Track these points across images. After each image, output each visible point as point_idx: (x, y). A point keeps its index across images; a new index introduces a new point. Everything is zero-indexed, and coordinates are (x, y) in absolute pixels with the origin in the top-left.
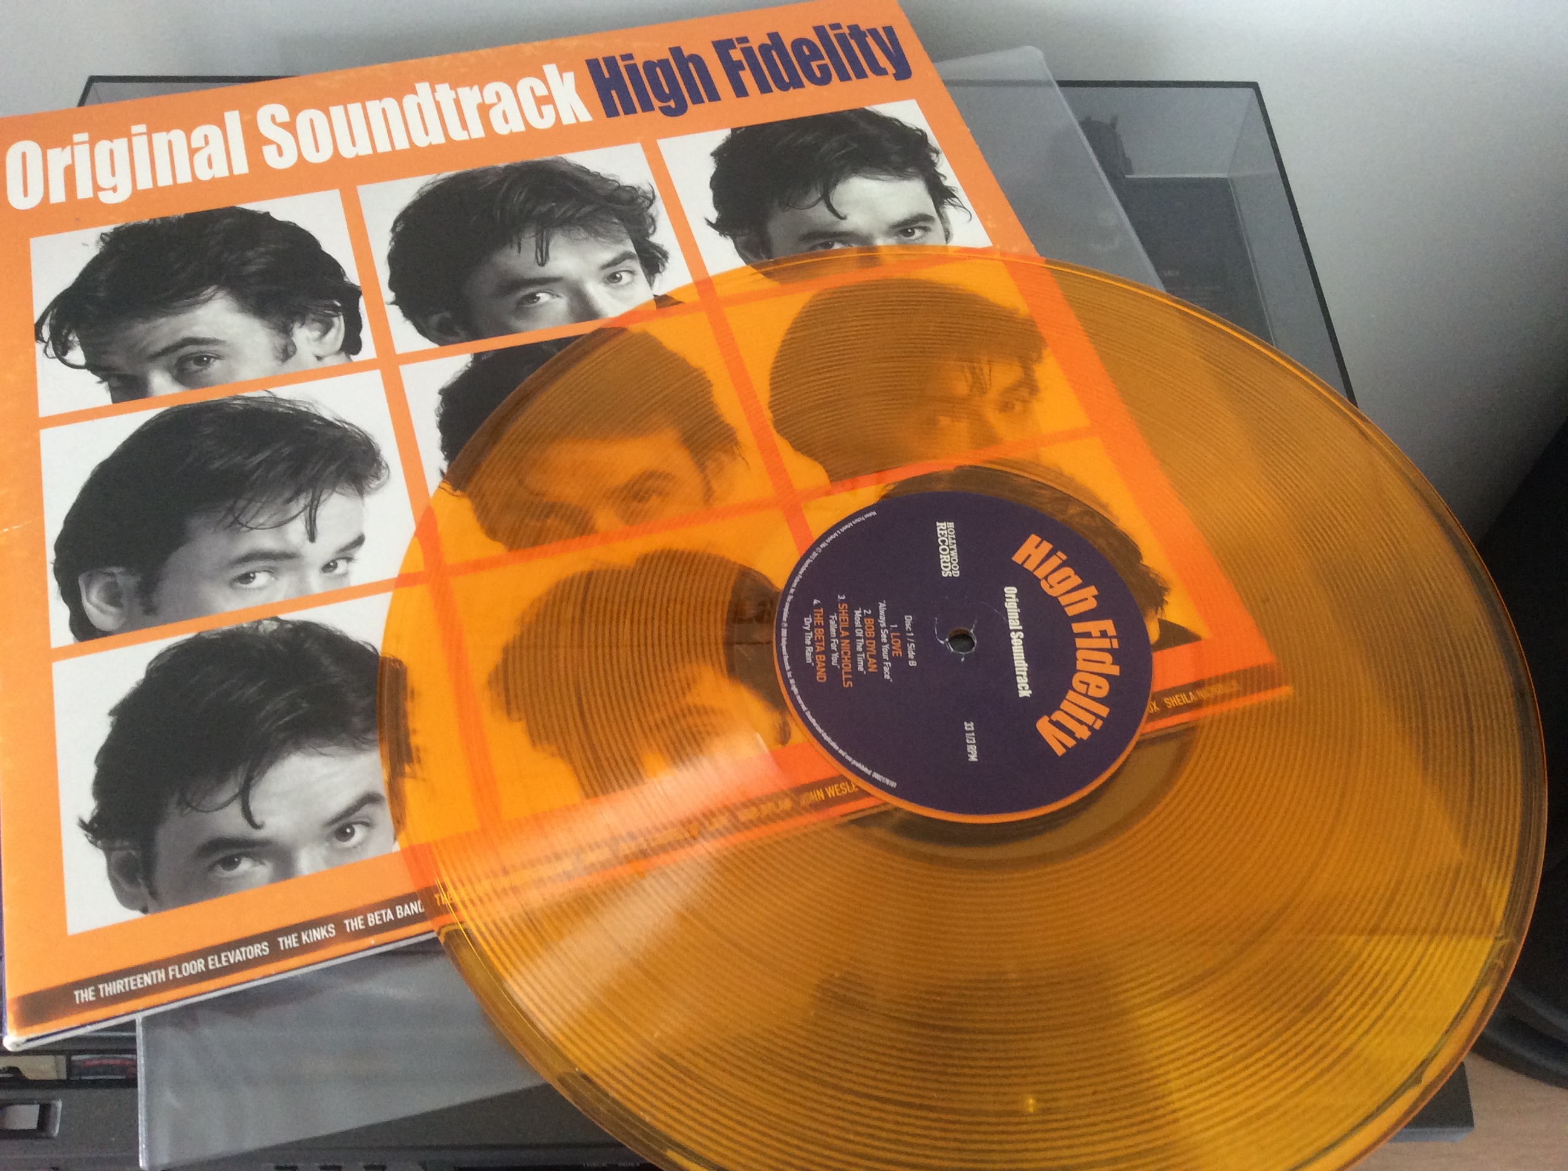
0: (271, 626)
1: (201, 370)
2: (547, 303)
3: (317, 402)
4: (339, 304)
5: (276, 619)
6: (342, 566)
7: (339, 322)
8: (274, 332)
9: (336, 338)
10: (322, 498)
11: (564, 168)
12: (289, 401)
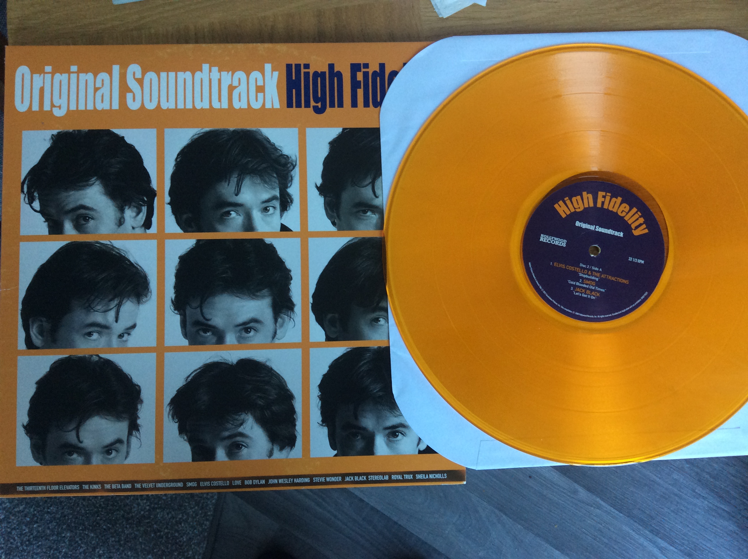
0: (95, 358)
1: (85, 224)
2: (234, 218)
3: (129, 251)
4: (146, 199)
5: (98, 356)
6: (126, 336)
7: (144, 209)
8: (117, 209)
9: (142, 219)
10: (123, 302)
11: (259, 137)
12: (118, 249)
